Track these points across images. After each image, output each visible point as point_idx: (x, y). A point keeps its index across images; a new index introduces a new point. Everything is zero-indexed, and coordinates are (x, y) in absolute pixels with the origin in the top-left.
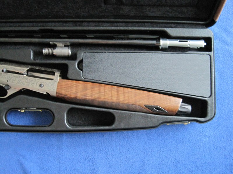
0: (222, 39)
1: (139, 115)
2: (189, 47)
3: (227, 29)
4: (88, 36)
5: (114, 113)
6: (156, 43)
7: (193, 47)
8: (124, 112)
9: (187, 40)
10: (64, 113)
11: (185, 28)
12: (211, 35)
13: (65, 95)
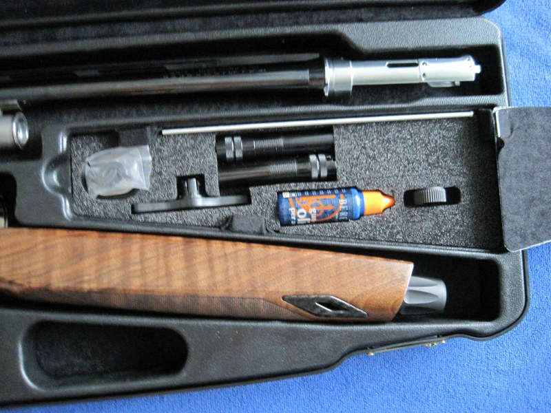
0: (531, 49)
1: (267, 330)
2: (426, 84)
3: (544, 16)
4: (79, 74)
5: (184, 332)
6: (311, 79)
7: (439, 83)
8: (217, 323)
9: (415, 61)
10: (14, 343)
11: (405, 19)
12: (496, 36)
13: (11, 282)
